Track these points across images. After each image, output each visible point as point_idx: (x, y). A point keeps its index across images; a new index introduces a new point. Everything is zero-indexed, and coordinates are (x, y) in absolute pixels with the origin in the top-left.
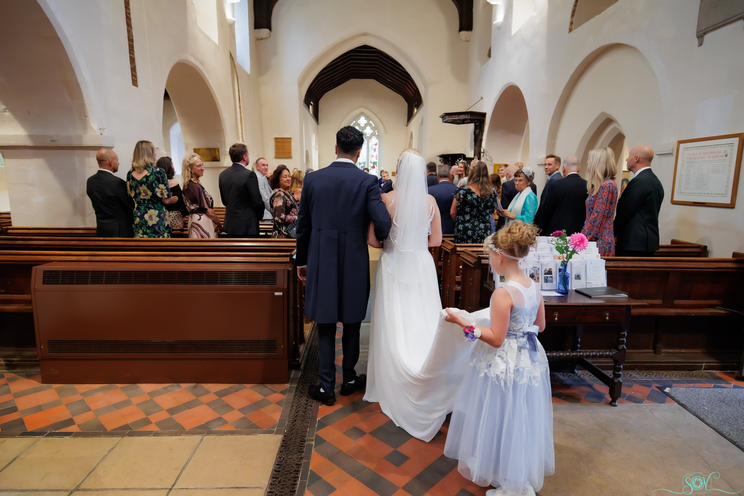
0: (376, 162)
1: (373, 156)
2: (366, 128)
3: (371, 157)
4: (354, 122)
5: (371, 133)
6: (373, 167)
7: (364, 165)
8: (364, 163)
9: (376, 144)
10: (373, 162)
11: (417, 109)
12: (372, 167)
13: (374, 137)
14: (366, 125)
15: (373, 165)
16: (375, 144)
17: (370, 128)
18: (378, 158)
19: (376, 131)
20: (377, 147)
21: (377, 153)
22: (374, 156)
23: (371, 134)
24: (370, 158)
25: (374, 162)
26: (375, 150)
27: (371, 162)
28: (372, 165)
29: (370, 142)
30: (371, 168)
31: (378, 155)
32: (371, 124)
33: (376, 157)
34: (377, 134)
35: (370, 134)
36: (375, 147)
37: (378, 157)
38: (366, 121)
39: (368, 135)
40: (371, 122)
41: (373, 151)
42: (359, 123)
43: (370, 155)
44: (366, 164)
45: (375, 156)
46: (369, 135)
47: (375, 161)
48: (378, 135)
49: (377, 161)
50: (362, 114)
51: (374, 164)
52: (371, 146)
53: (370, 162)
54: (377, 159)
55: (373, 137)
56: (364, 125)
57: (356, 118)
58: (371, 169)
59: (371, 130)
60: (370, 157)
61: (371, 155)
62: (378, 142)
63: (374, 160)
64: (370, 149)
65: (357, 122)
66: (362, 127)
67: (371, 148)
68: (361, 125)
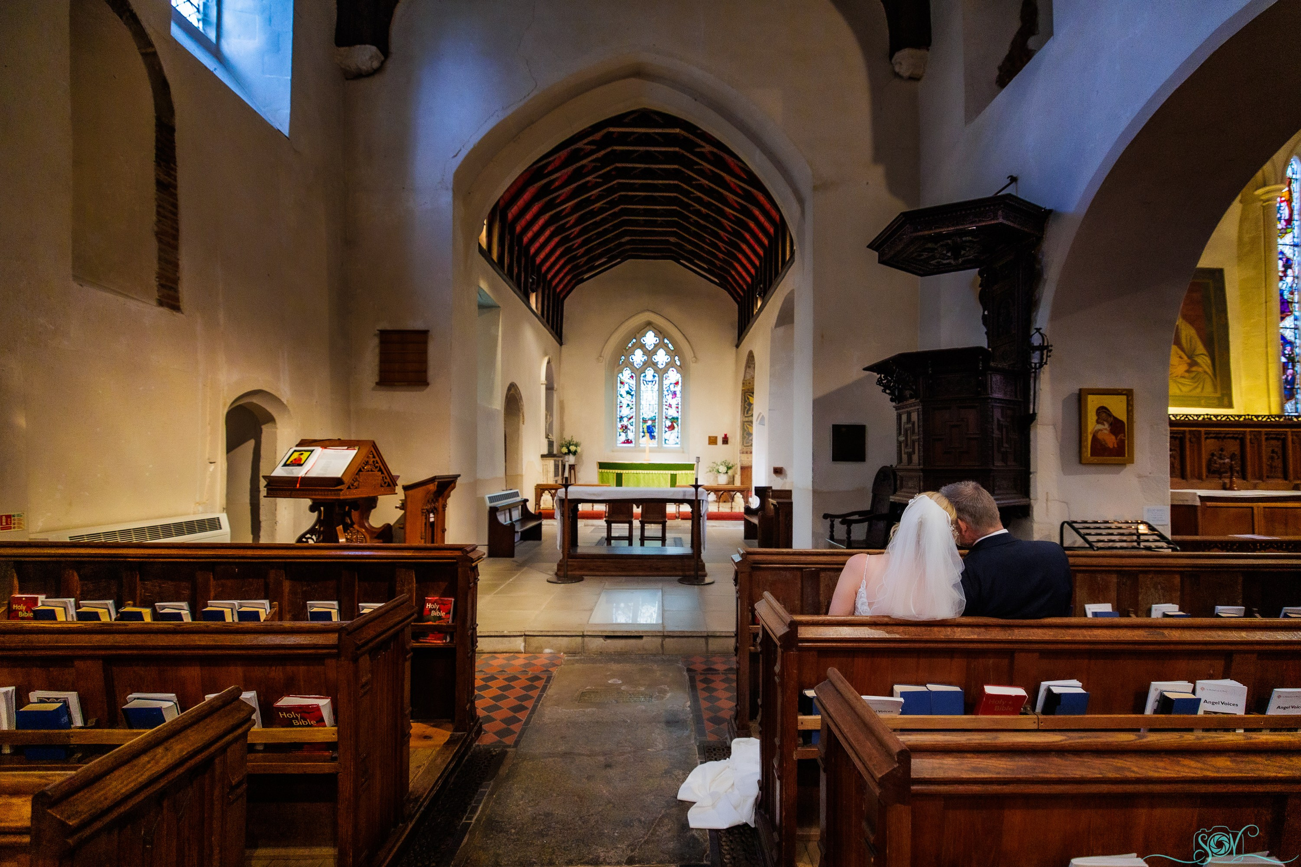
0: (677, 418)
1: (670, 406)
2: (657, 353)
3: (667, 407)
4: (634, 340)
5: (667, 361)
6: (672, 428)
7: (654, 424)
8: (653, 420)
9: (677, 383)
10: (670, 418)
11: (763, 298)
12: (669, 427)
13: (673, 369)
14: (657, 347)
15: (670, 424)
16: (675, 382)
17: (664, 353)
18: (680, 410)
19: (677, 358)
20: (678, 389)
21: (678, 399)
22: (672, 406)
23: (667, 364)
24: (664, 410)
25: (673, 418)
26: (674, 394)
27: (666, 418)
28: (668, 423)
29: (664, 379)
30: (667, 429)
31: (680, 404)
32: (666, 345)
33: (677, 408)
34: (678, 363)
35: (664, 364)
36: (675, 389)
37: (680, 407)
38: (658, 339)
39: (660, 366)
40: (666, 341)
41: (671, 396)
42: (644, 343)
43: (664, 403)
44: (657, 420)
45: (674, 406)
46: (663, 366)
47: (675, 415)
48: (680, 366)
49: (679, 415)
50: (649, 325)
51: (672, 422)
52: (666, 386)
53: (664, 417)
54: (678, 412)
55: (671, 369)
56: (652, 347)
57: (638, 333)
58: (666, 432)
59: (667, 357)
60: (665, 407)
61: (666, 404)
62: (680, 379)
63: (672, 413)
64: (666, 393)
65: (639, 341)
66: (650, 351)
67: (667, 391)
68: (647, 347)
